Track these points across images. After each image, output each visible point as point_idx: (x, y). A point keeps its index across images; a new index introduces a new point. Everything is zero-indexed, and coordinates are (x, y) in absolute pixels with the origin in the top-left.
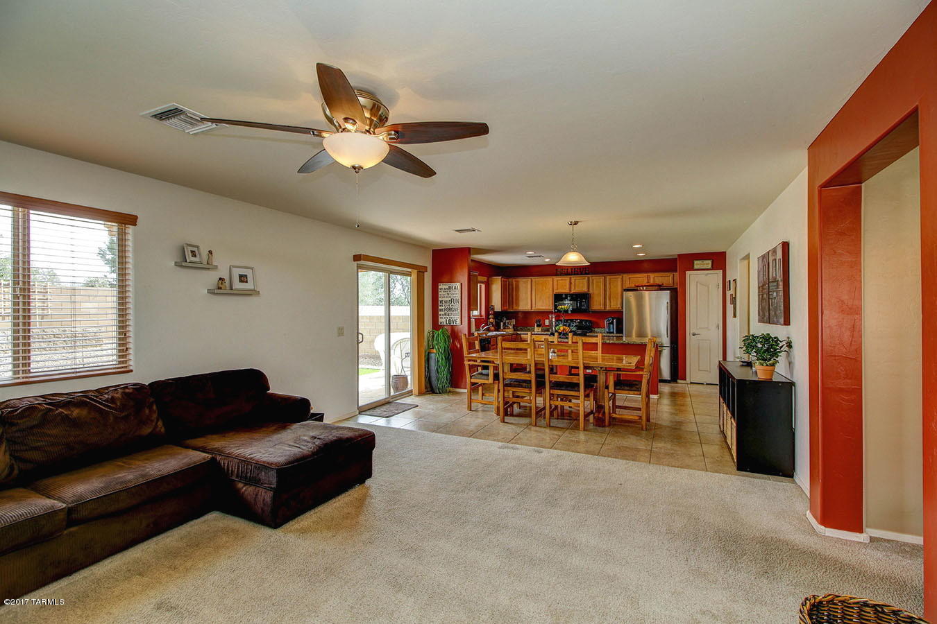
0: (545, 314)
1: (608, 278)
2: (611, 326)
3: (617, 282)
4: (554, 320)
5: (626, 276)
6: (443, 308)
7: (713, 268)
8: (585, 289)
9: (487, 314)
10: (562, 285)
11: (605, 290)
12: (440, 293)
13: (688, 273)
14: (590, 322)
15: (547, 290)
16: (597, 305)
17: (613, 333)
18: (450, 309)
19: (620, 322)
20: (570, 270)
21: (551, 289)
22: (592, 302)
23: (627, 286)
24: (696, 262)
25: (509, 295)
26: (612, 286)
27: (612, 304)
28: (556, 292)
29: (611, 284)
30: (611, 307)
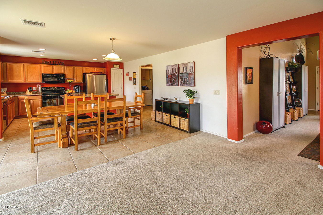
0: (35, 84)
1: (75, 68)
3: (79, 70)
4: (40, 88)
7: (120, 68)
8: (62, 72)
10: (49, 69)
11: (73, 73)
13: (111, 69)
15: (37, 71)
16: (69, 79)
17: (78, 92)
20: (52, 62)
21: (39, 71)
22: (66, 78)
23: (85, 72)
24: (114, 65)
26: (77, 72)
27: (77, 79)
28: (44, 72)
29: (77, 71)
30: (77, 81)
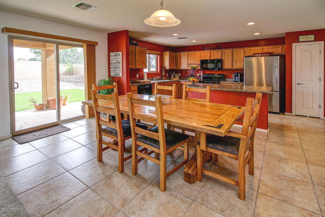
1: (235, 50)
2: (237, 77)
3: (240, 53)
5: (246, 49)
6: (113, 67)
7: (315, 40)
8: (219, 57)
9: (161, 70)
10: (206, 55)
11: (233, 58)
12: (111, 58)
13: (294, 45)
14: (224, 75)
15: (197, 58)
16: (227, 65)
17: (238, 81)
18: (116, 67)
19: (242, 75)
21: (199, 57)
22: (224, 65)
23: (248, 54)
24: (300, 37)
25: (175, 61)
27: (237, 65)
28: (202, 59)
29: (237, 54)
30: (237, 67)
